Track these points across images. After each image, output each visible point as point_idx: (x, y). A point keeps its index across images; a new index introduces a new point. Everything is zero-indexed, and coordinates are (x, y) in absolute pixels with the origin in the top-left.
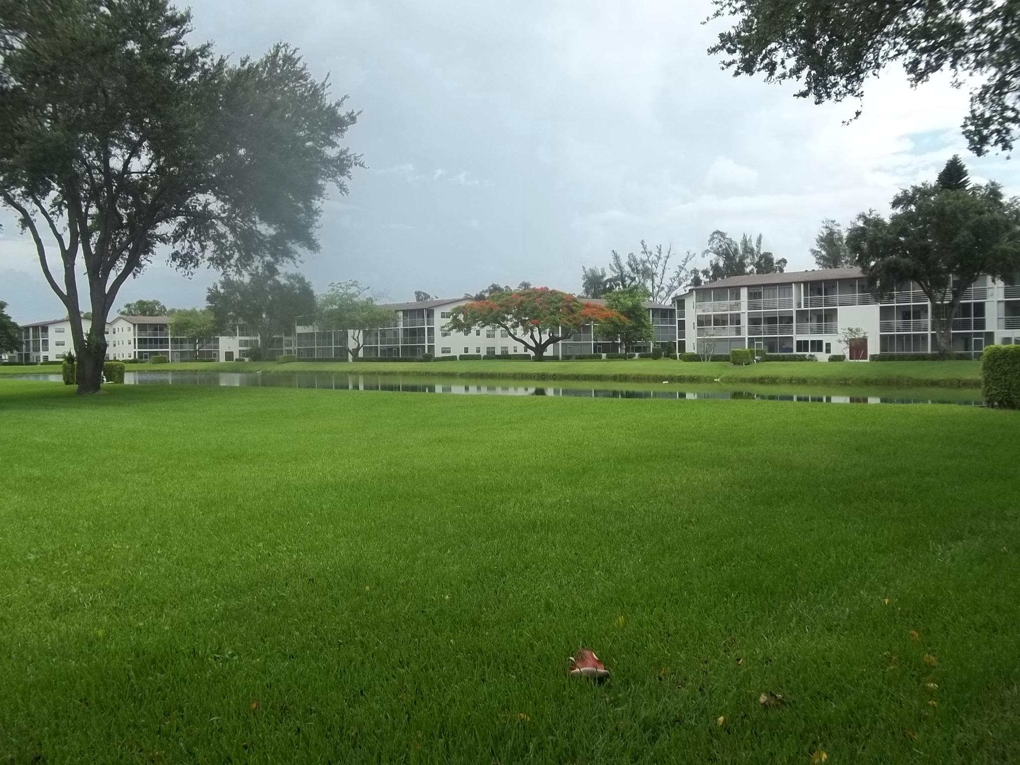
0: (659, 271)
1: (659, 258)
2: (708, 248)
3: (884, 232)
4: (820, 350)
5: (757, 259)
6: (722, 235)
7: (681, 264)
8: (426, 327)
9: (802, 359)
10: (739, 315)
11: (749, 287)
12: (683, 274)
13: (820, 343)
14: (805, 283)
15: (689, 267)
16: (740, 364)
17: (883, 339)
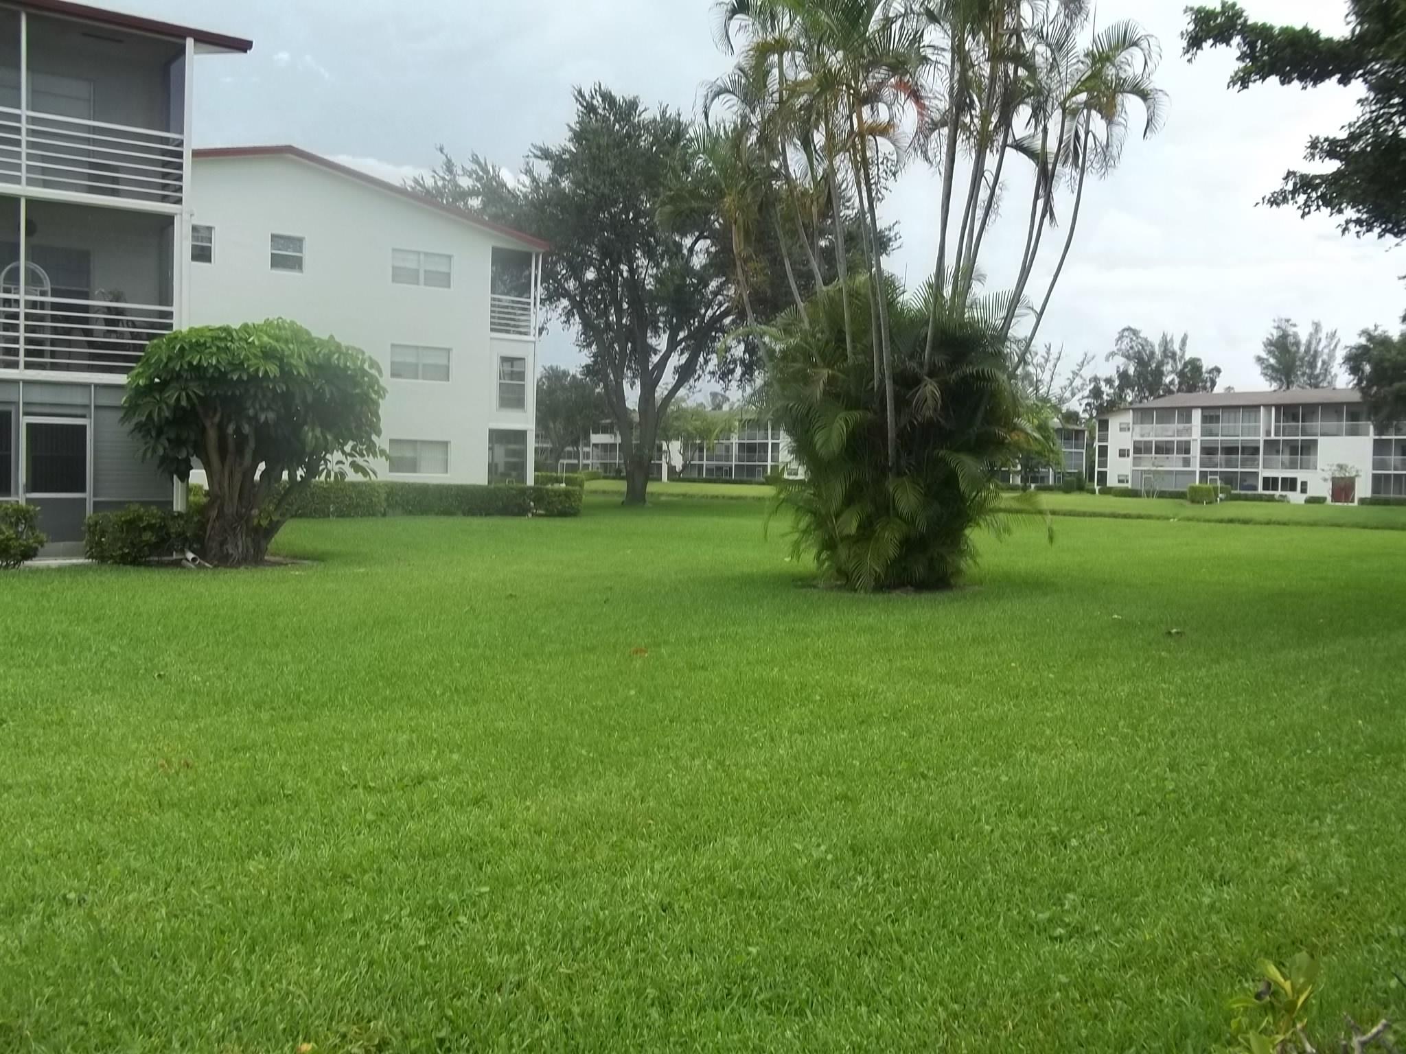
0: (1046, 377)
1: (1047, 360)
2: (1115, 349)
3: (1394, 353)
4: (1293, 489)
5: (1180, 367)
6: (1135, 333)
7: (1076, 368)
8: (770, 442)
9: (1271, 499)
10: (1188, 443)
11: (1203, 408)
12: (1078, 382)
13: (1294, 480)
14: (1278, 407)
15: (1087, 373)
16: (1200, 502)
17: (1376, 479)
